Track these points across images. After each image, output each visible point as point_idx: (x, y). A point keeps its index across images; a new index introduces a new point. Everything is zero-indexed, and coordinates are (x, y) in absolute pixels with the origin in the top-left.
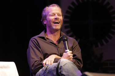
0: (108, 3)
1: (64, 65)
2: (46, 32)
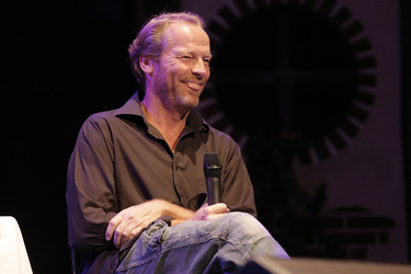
0: (345, 13)
1: (256, 244)
2: (141, 97)
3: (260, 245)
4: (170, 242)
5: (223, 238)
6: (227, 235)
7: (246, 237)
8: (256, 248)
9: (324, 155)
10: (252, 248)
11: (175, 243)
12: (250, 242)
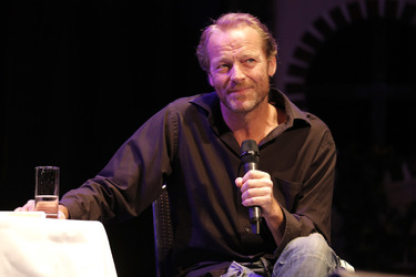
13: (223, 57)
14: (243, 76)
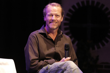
3: (75, 71)
4: (50, 69)
5: (65, 68)
6: (66, 68)
7: (71, 68)
8: (74, 72)
9: (99, 47)
10: (73, 72)
11: (52, 70)
12: (72, 70)
13: (51, 13)
14: (55, 19)
